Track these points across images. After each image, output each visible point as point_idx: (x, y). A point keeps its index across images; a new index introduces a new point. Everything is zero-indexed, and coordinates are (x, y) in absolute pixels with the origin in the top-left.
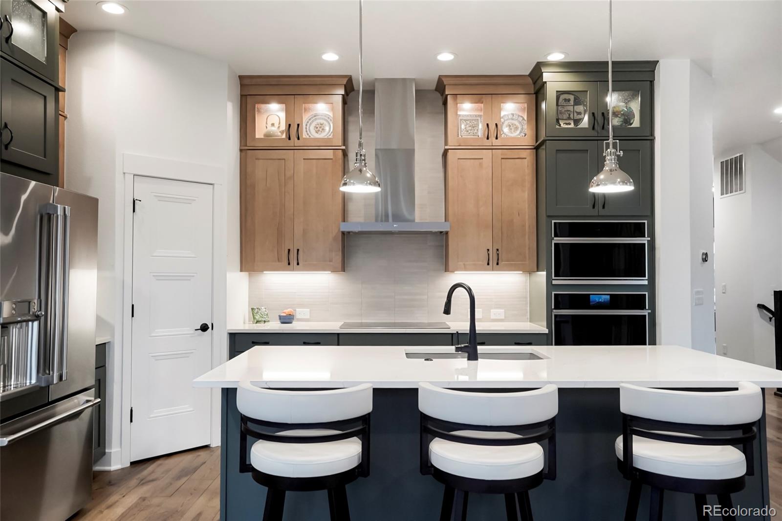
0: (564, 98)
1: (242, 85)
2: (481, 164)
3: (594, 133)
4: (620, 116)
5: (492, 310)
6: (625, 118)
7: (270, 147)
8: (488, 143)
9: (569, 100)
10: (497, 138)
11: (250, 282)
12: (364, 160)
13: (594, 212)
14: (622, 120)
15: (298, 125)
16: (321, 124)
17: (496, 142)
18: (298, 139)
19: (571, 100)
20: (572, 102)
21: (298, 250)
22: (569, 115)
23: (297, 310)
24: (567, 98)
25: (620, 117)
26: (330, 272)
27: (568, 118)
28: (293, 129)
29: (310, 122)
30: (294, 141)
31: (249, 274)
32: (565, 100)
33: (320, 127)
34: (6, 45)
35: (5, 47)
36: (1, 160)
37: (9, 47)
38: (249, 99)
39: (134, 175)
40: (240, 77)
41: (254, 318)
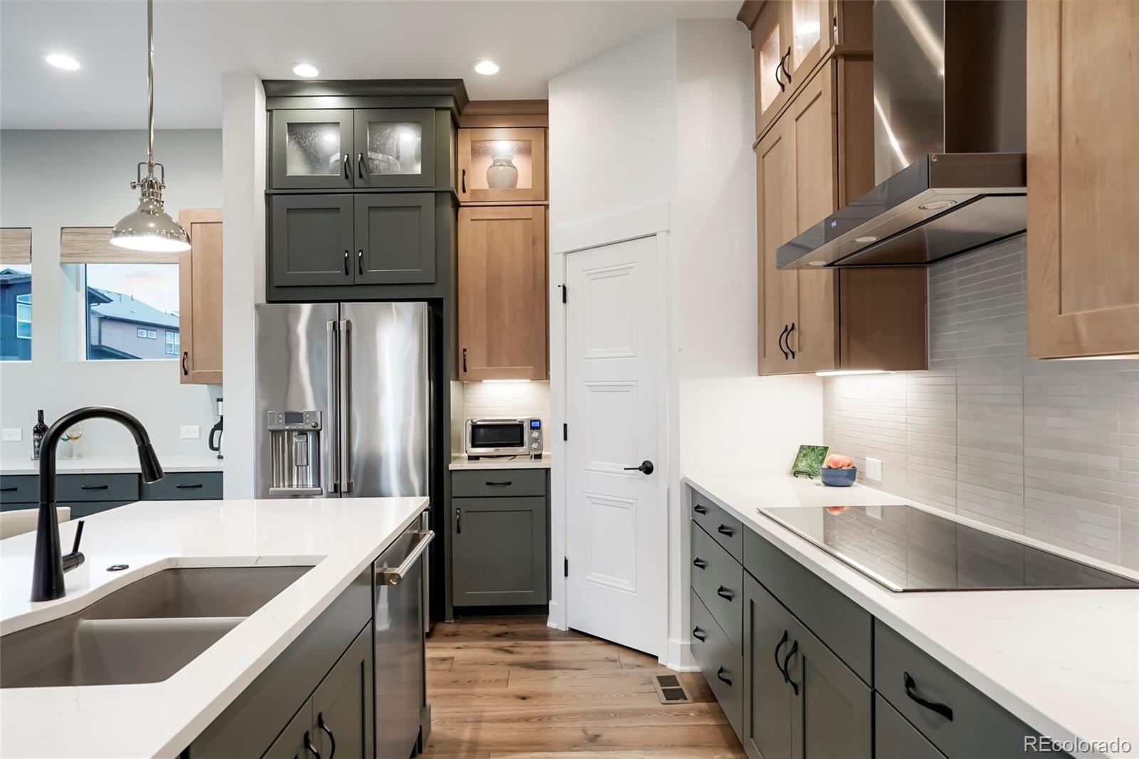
1: (752, 29)
15: (789, 51)
18: (790, 79)
21: (793, 326)
23: (867, 458)
28: (783, 65)
30: (788, 91)
34: (361, 180)
35: (358, 182)
36: (355, 285)
37: (364, 180)
38: (757, 49)
39: (565, 254)
40: (739, 18)
41: (795, 466)
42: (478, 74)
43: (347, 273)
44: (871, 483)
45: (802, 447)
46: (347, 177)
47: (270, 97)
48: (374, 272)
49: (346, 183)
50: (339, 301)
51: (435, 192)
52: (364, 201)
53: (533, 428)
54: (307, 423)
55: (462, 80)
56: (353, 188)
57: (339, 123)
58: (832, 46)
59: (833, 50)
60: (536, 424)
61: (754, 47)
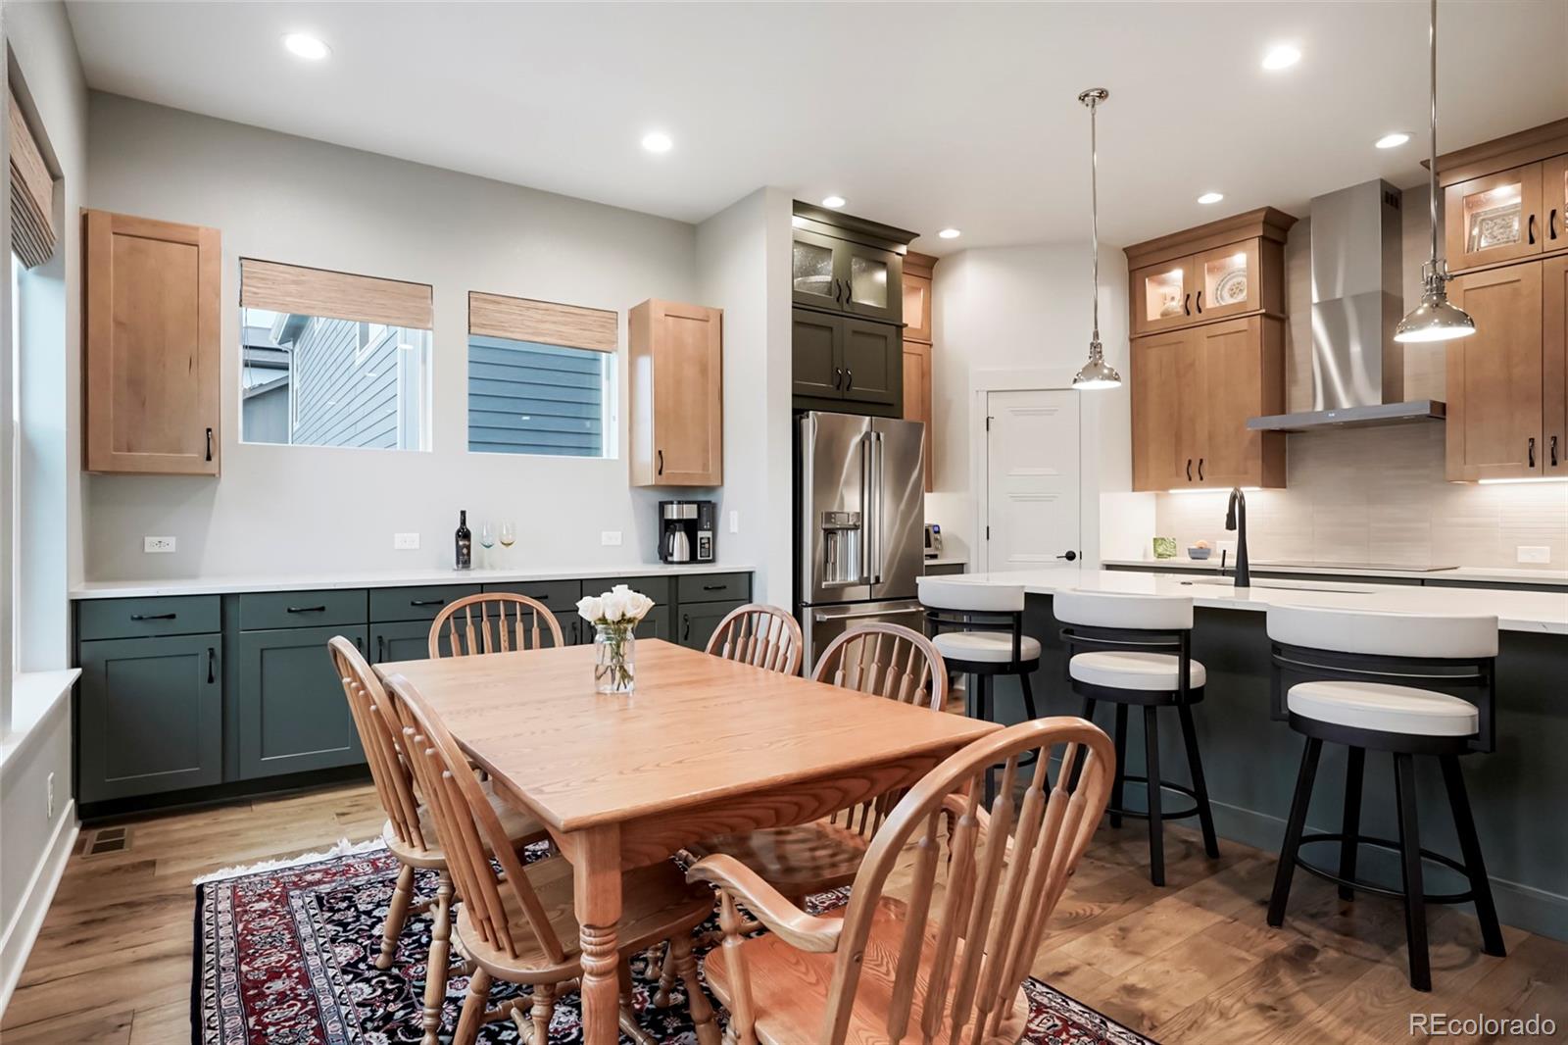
1: (1130, 259)
2: (1516, 291)
7: (1169, 329)
8: (1534, 248)
10: (1553, 238)
11: (1157, 505)
12: (1100, 352)
15: (1200, 293)
16: (1239, 284)
17: (1552, 245)
18: (1200, 311)
21: (1201, 461)
23: (1218, 542)
26: (1258, 489)
28: (1193, 300)
29: (1220, 288)
30: (1196, 317)
31: (1157, 495)
33: (1237, 288)
34: (847, 305)
35: (846, 307)
36: (844, 399)
37: (850, 306)
38: (1138, 274)
39: (988, 392)
40: (1125, 250)
41: (1155, 551)
42: (946, 239)
43: (838, 387)
45: (1155, 539)
46: (837, 300)
48: (858, 390)
49: (837, 306)
51: (896, 326)
52: (850, 325)
53: (935, 533)
55: (918, 235)
56: (843, 311)
57: (831, 250)
58: (1261, 309)
59: (1263, 311)
60: (936, 529)
61: (1131, 272)
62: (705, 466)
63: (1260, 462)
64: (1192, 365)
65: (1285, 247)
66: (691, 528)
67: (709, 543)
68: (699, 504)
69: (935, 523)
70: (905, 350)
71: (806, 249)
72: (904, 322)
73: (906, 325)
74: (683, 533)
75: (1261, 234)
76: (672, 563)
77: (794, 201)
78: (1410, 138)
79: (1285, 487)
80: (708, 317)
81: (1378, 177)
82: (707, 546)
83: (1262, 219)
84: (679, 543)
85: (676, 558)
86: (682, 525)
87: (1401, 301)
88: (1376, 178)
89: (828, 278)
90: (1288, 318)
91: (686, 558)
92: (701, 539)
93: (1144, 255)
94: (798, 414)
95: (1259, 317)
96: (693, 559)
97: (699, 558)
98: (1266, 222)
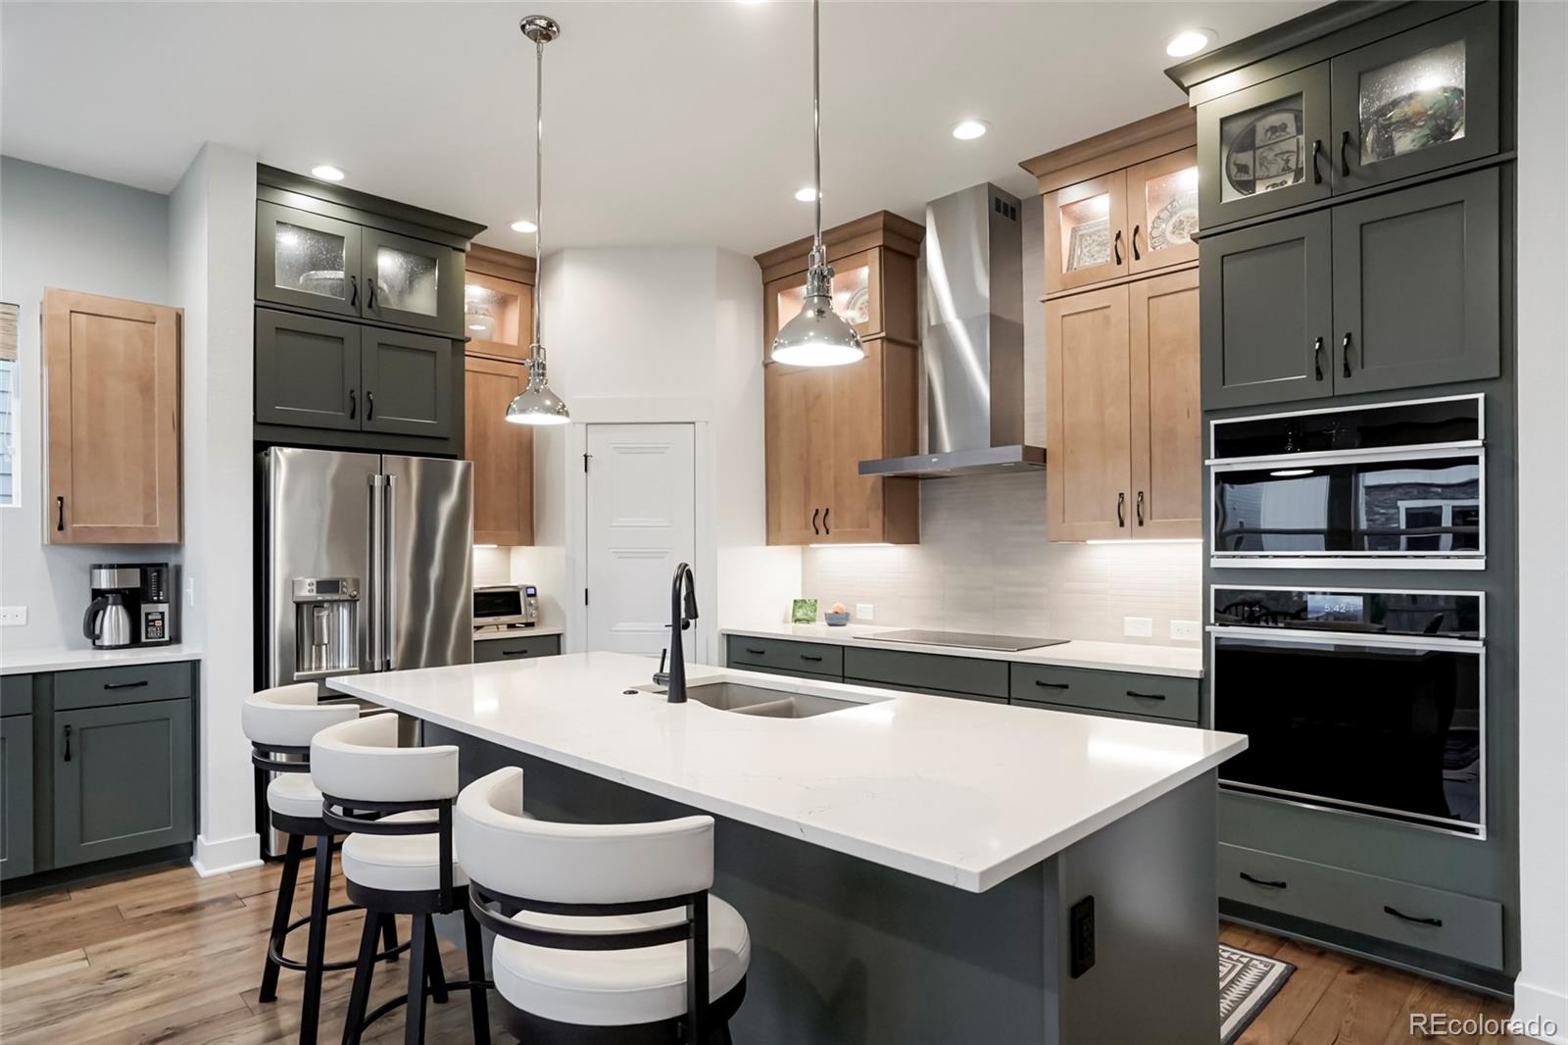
0: (1267, 127)
1: (764, 269)
2: (1107, 319)
3: (1323, 191)
4: (1421, 123)
5: (1172, 622)
6: (1437, 125)
8: (1122, 270)
9: (1284, 127)
10: (1137, 257)
11: (804, 560)
13: (1323, 389)
14: (1427, 132)
16: (867, 302)
17: (1136, 266)
19: (1289, 125)
20: (1292, 129)
21: (827, 510)
22: (1287, 161)
23: (858, 605)
24: (1278, 124)
25: (1420, 127)
27: (1283, 170)
32: (1273, 129)
33: (866, 307)
34: (369, 310)
35: (367, 313)
36: (361, 432)
37: (374, 311)
38: (771, 287)
39: (587, 424)
40: (757, 258)
41: (794, 615)
42: (516, 232)
43: (353, 416)
44: (860, 622)
45: (795, 601)
46: (353, 303)
47: (261, 184)
48: (385, 419)
49: (352, 311)
50: (380, 452)
51: (451, 339)
52: (373, 336)
53: (529, 596)
54: (343, 593)
55: (486, 227)
56: (361, 317)
57: (343, 238)
58: (882, 331)
59: (883, 334)
60: (531, 591)
61: (766, 285)
62: (149, 517)
63: (880, 513)
64: (818, 397)
65: (918, 261)
66: (132, 601)
67: (163, 619)
68: (144, 569)
69: (529, 584)
70: (467, 367)
71: (303, 234)
72: (467, 335)
73: (469, 340)
74: (120, 608)
75: (881, 243)
76: (101, 648)
77: (258, 164)
78: (987, 130)
79: (917, 542)
80: (155, 317)
81: (985, 181)
82: (158, 623)
83: (881, 225)
84: (114, 622)
85: (106, 641)
86: (119, 597)
87: (1022, 327)
88: (983, 182)
89: (341, 274)
90: (921, 344)
91: (125, 639)
92: (147, 614)
93: (780, 263)
94: (260, 448)
95: (879, 341)
96: (135, 641)
97: (143, 639)
98: (887, 229)
